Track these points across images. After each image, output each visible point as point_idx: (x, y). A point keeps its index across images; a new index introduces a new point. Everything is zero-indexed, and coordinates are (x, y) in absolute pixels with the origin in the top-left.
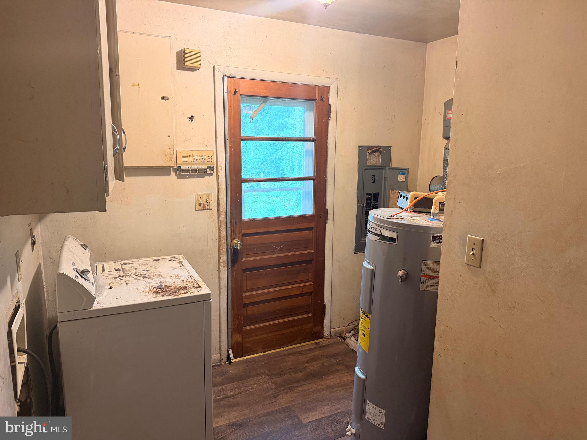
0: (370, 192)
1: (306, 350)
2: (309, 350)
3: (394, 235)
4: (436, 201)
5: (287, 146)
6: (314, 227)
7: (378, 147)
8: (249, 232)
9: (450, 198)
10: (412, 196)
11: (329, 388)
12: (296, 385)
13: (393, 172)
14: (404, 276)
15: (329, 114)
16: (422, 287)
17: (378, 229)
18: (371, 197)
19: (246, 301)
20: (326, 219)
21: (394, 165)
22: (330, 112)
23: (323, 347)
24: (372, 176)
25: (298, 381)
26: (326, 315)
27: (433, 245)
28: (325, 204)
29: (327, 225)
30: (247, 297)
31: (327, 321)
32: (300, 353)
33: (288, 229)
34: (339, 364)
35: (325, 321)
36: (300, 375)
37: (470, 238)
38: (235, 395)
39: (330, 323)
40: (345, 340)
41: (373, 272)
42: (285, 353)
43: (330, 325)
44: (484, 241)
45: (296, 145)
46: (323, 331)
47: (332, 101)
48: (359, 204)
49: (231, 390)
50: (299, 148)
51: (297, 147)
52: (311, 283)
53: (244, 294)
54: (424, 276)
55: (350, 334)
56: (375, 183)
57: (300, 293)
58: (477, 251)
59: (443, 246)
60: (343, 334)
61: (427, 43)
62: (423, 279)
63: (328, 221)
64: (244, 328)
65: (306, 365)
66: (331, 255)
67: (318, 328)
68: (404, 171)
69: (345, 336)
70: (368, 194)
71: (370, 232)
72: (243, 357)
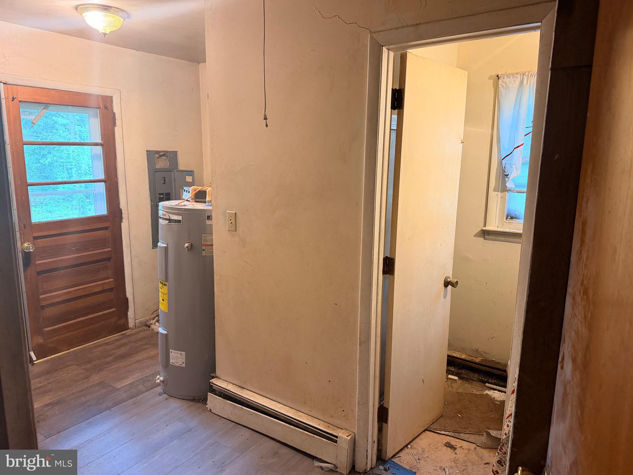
0: (162, 192)
1: (113, 341)
2: (115, 340)
3: (180, 218)
4: (208, 192)
5: (58, 150)
6: (109, 227)
7: (165, 151)
8: (40, 235)
9: (214, 188)
10: (192, 190)
11: (138, 361)
12: (107, 366)
13: (181, 174)
14: (190, 247)
15: (114, 121)
16: (204, 253)
17: (167, 215)
18: (163, 196)
19: (44, 303)
20: (121, 218)
21: (181, 167)
22: (116, 120)
23: (129, 336)
24: (163, 177)
25: (107, 363)
26: (129, 308)
27: (208, 222)
28: (119, 204)
29: (122, 224)
30: (44, 299)
31: (130, 313)
32: (107, 344)
33: (82, 229)
34: (146, 344)
35: (129, 313)
36: (109, 359)
37: (228, 212)
38: (45, 385)
39: (134, 315)
40: (149, 327)
41: (166, 248)
42: (92, 346)
43: (134, 317)
44: (237, 214)
45: (73, 149)
46: (128, 323)
47: (116, 109)
48: (152, 204)
49: (40, 383)
50: (76, 152)
51: (73, 151)
52: (112, 280)
53: (41, 297)
54: (204, 245)
55: (154, 321)
56: (165, 184)
57: (101, 290)
58: (233, 221)
59: (214, 222)
60: (148, 323)
61: (199, 63)
62: (204, 248)
63: (124, 220)
64: (44, 329)
65: (115, 351)
66: (129, 252)
67: (122, 321)
68: (190, 173)
69: (149, 324)
70: (159, 194)
71: (161, 218)
72: (46, 357)
